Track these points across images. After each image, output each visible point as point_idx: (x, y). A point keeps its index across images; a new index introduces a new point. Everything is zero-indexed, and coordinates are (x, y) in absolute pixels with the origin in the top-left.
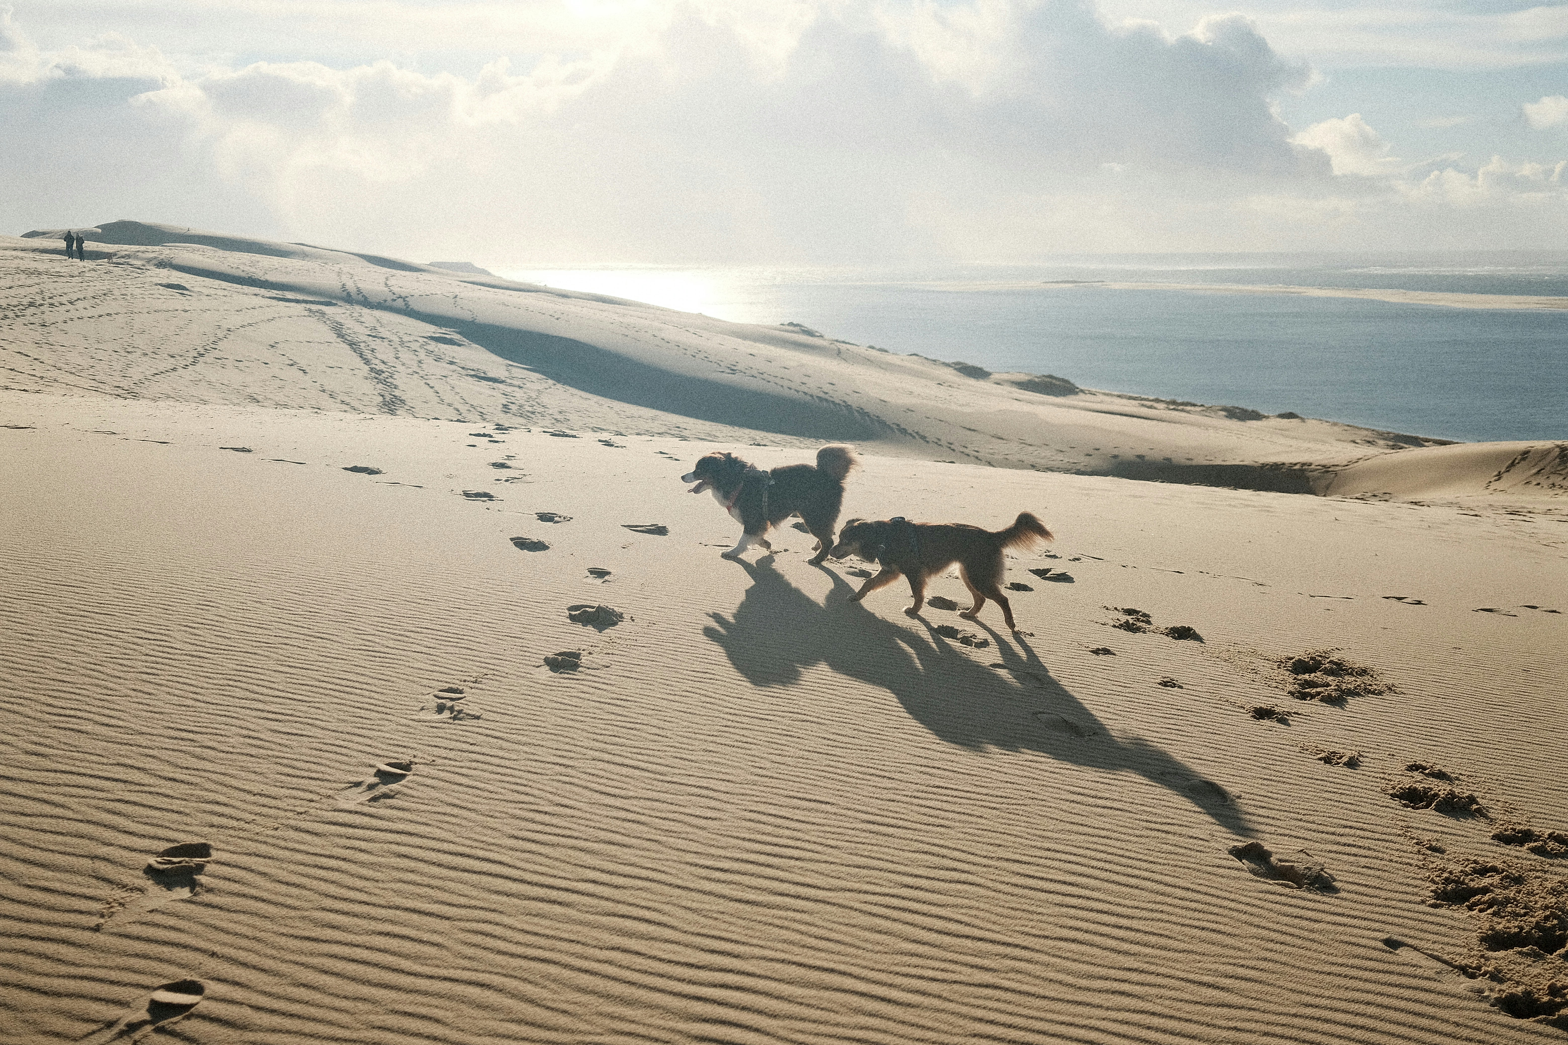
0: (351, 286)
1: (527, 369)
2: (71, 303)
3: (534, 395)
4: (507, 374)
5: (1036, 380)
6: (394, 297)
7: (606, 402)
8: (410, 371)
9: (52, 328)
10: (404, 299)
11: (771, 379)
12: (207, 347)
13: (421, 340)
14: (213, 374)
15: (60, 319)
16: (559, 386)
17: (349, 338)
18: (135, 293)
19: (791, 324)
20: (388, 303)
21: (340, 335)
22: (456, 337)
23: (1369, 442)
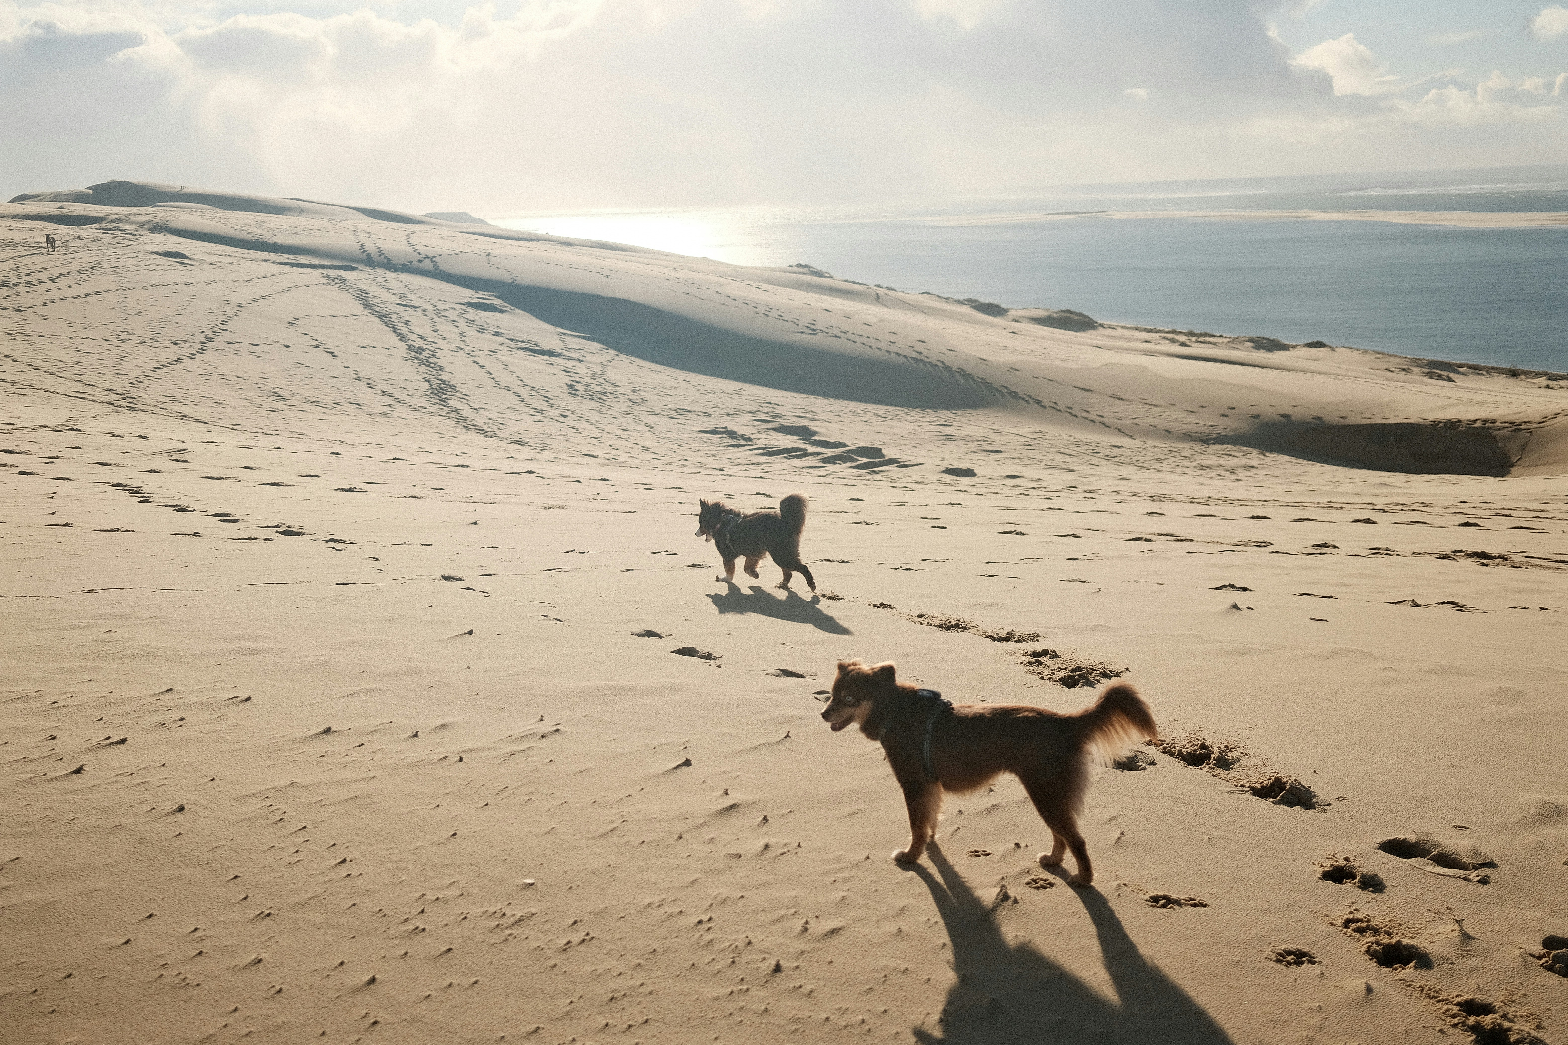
0: (370, 247)
1: (583, 338)
2: (52, 280)
3: (598, 369)
4: (561, 345)
5: (1055, 315)
6: (420, 257)
7: (681, 374)
8: (453, 347)
9: (29, 313)
10: (432, 259)
11: (857, 339)
12: (216, 329)
13: (458, 307)
14: (226, 364)
15: (39, 302)
16: (622, 356)
17: (378, 309)
18: (127, 264)
19: (799, 265)
20: (416, 264)
21: (367, 306)
22: (497, 302)
23: (1404, 370)
